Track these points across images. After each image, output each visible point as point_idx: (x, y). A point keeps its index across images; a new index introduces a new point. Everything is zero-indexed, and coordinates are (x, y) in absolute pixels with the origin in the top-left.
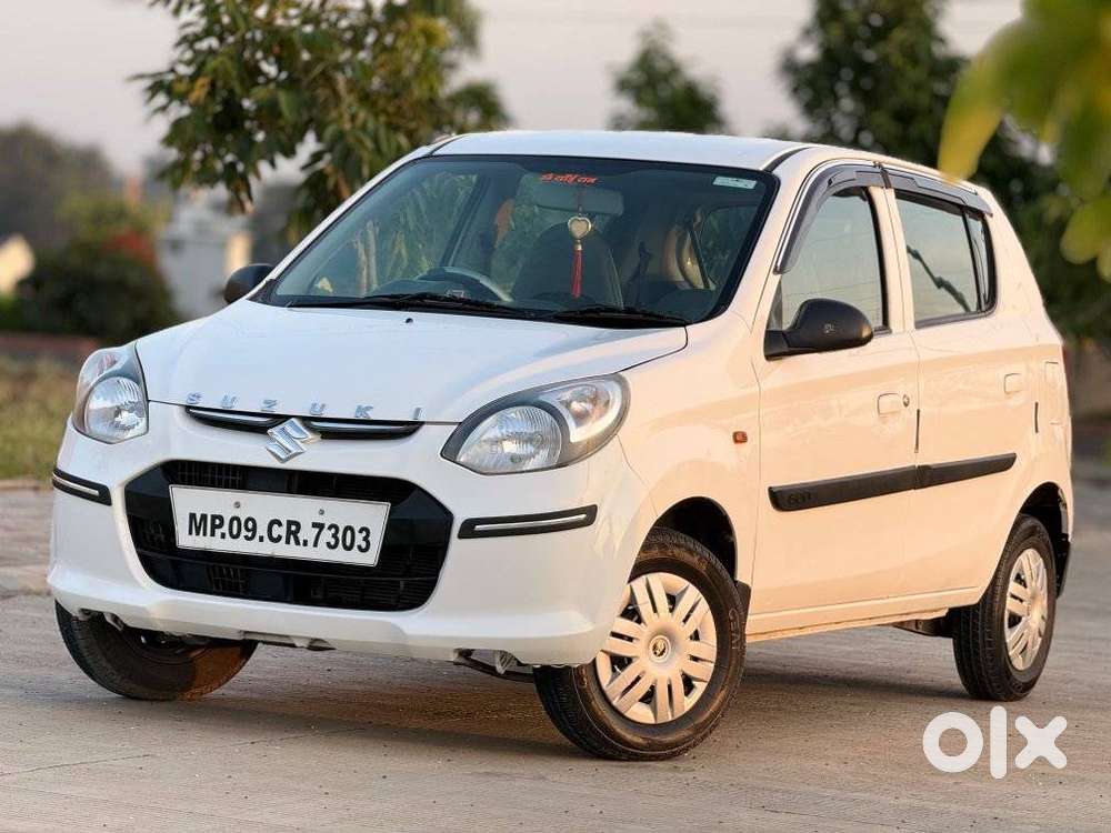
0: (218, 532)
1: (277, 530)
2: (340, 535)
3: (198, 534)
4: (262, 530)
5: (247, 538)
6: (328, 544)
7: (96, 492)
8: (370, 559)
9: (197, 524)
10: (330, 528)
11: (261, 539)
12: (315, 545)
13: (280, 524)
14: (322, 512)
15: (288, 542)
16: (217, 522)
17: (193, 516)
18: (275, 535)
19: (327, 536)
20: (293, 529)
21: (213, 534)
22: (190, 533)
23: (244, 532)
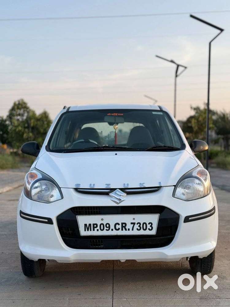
0: (96, 229)
1: (117, 227)
2: (141, 226)
3: (88, 230)
4: (112, 227)
5: (107, 230)
6: (137, 229)
7: (47, 220)
8: (153, 232)
9: (87, 227)
10: (137, 224)
11: (112, 230)
12: (133, 230)
13: (119, 224)
14: (134, 219)
15: (122, 230)
16: (95, 226)
17: (86, 225)
18: (117, 228)
19: (136, 226)
20: (124, 226)
21: (94, 230)
22: (85, 230)
23: (105, 228)
